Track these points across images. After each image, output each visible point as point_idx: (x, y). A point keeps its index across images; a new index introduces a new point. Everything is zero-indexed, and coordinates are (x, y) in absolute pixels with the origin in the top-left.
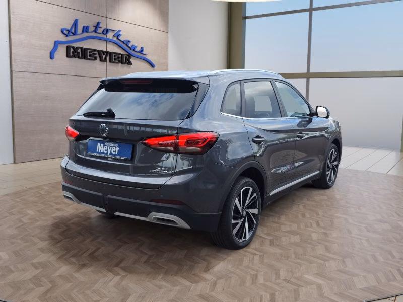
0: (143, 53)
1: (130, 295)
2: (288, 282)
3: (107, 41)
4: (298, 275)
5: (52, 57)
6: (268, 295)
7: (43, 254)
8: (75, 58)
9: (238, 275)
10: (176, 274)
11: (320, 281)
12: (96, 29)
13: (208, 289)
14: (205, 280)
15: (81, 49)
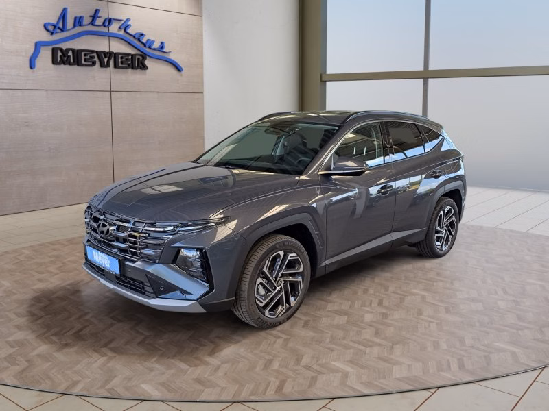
0: (164, 50)
1: (115, 377)
2: (307, 369)
3: (110, 36)
4: (324, 361)
5: (32, 66)
6: (277, 383)
7: (20, 332)
8: (65, 64)
9: (248, 360)
10: (174, 357)
11: (349, 369)
12: (93, 20)
13: (208, 373)
14: (207, 364)
15: (73, 50)
